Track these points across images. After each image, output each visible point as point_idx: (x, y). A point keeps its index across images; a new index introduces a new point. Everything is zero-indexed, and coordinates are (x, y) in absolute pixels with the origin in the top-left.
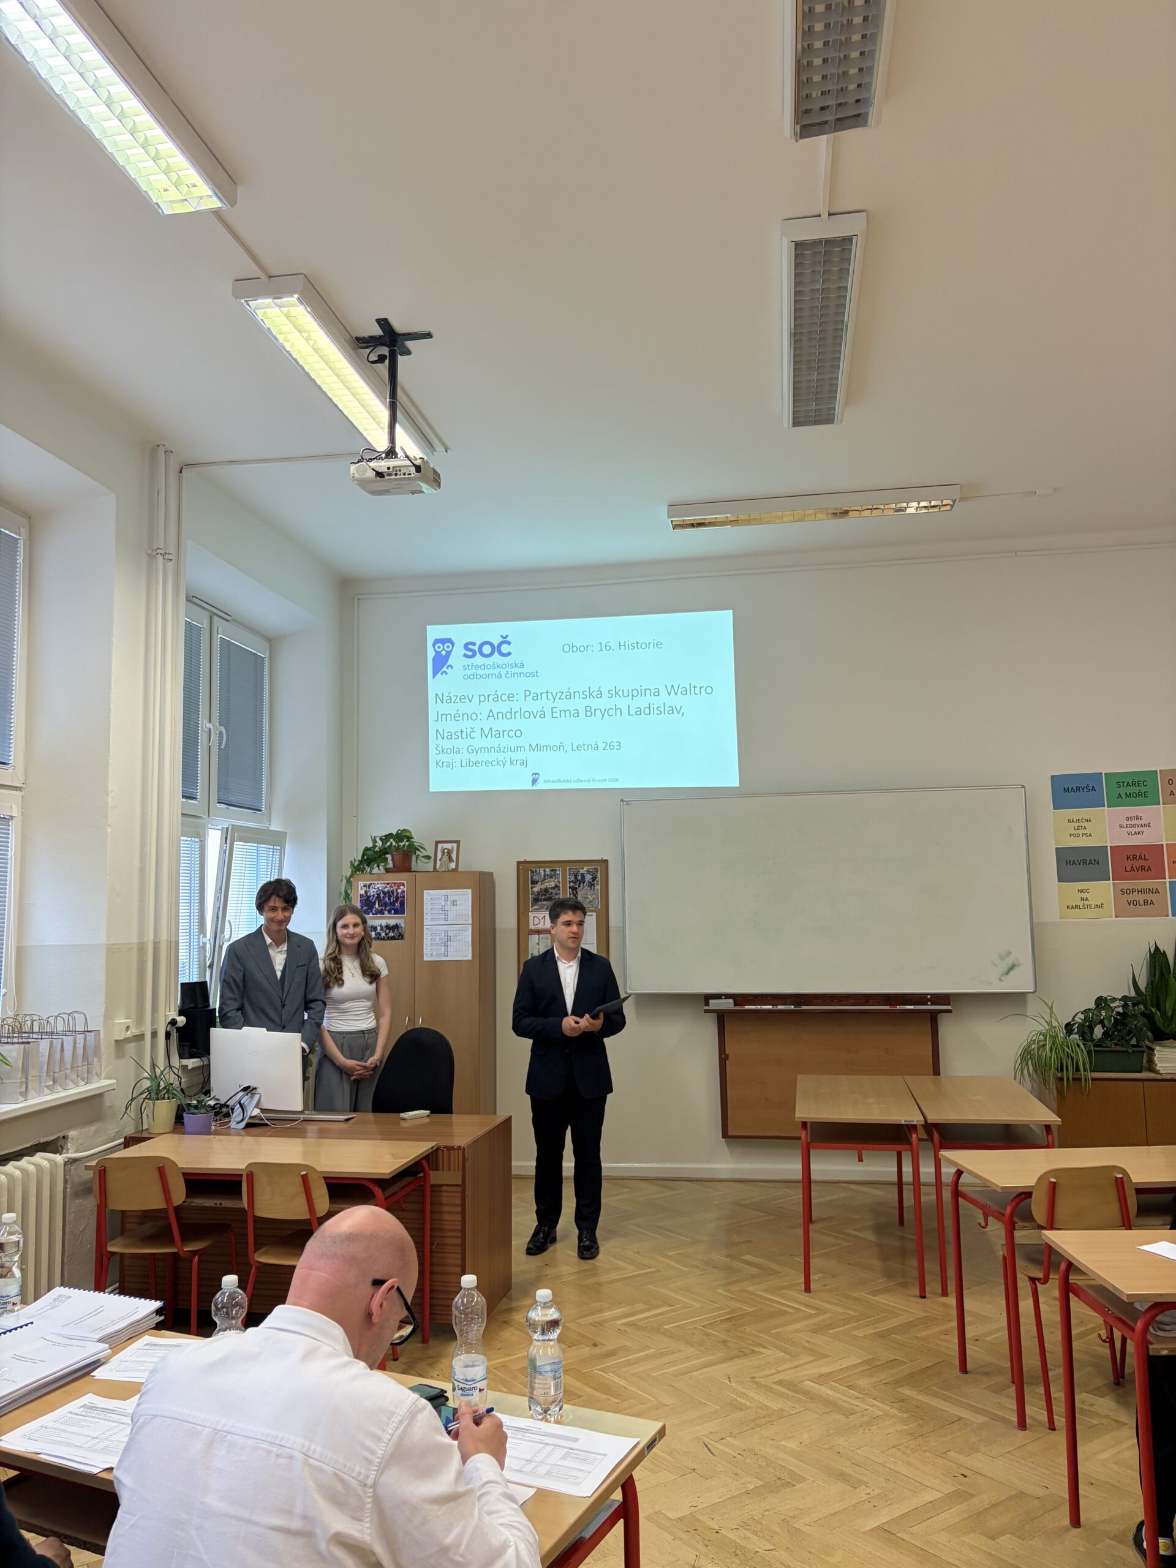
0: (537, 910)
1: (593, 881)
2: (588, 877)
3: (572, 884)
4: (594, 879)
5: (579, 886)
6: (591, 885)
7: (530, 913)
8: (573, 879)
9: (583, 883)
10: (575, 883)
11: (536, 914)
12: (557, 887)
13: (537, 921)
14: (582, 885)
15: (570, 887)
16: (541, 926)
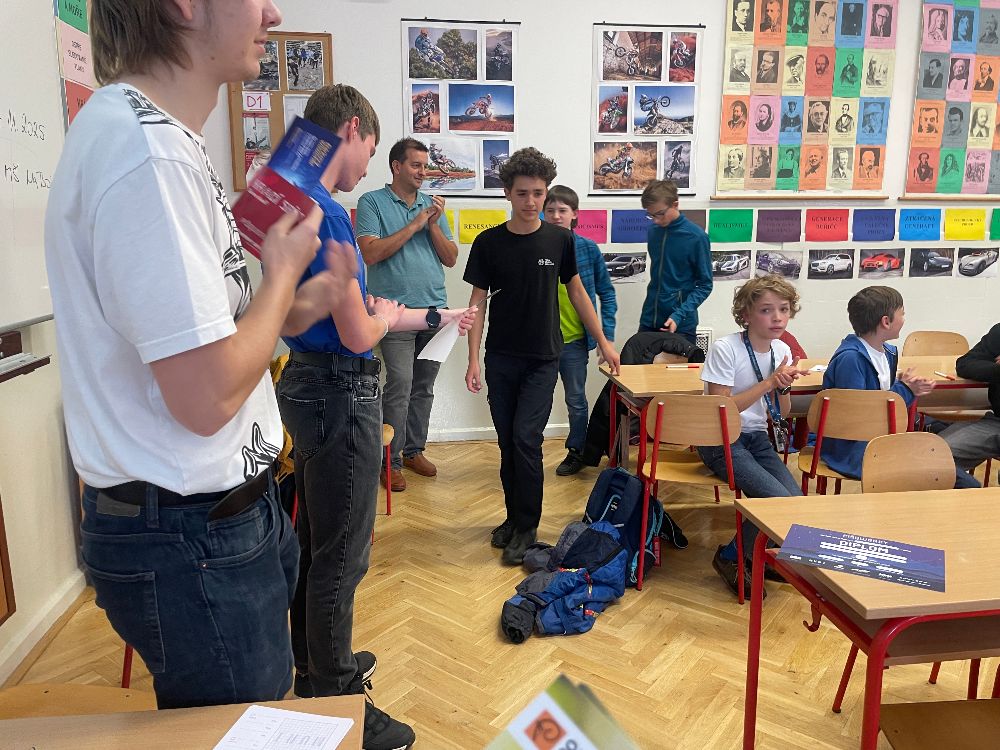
0: (251, 89)
1: (316, 57)
2: (310, 54)
3: (291, 61)
4: (316, 56)
5: (300, 63)
6: (314, 63)
7: (243, 93)
8: (292, 54)
9: (305, 60)
10: (294, 59)
11: (250, 93)
12: (273, 63)
13: (251, 102)
14: (302, 62)
15: (289, 64)
16: (256, 108)
